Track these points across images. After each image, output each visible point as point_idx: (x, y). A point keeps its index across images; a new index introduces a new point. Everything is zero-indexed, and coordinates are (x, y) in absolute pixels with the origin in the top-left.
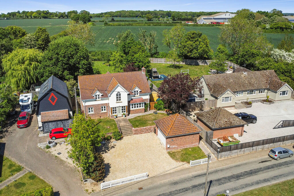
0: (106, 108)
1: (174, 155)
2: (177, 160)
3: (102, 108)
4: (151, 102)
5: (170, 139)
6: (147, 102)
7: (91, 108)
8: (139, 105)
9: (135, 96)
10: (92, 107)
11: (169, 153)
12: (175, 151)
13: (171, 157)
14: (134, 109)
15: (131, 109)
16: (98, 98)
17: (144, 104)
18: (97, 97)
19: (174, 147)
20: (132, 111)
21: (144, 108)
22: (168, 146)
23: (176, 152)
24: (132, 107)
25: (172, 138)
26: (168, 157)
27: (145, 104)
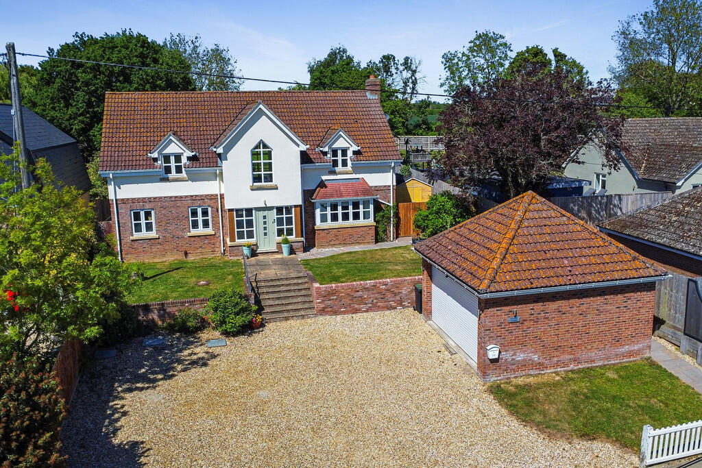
0: (210, 218)
1: (529, 403)
2: (548, 428)
3: (194, 214)
4: (401, 205)
5: (502, 314)
6: (384, 199)
7: (142, 214)
8: (351, 210)
9: (334, 173)
10: (148, 206)
11: (497, 391)
12: (531, 380)
13: (514, 410)
14: (329, 224)
15: (319, 224)
16: (173, 170)
17: (372, 206)
18: (173, 164)
19: (520, 357)
20: (323, 234)
21: (371, 221)
22: (493, 353)
23: (539, 387)
24: (324, 219)
25: (515, 308)
26: (495, 409)
27: (378, 207)
